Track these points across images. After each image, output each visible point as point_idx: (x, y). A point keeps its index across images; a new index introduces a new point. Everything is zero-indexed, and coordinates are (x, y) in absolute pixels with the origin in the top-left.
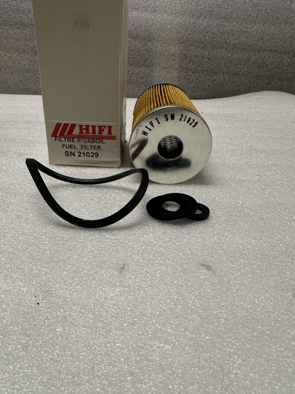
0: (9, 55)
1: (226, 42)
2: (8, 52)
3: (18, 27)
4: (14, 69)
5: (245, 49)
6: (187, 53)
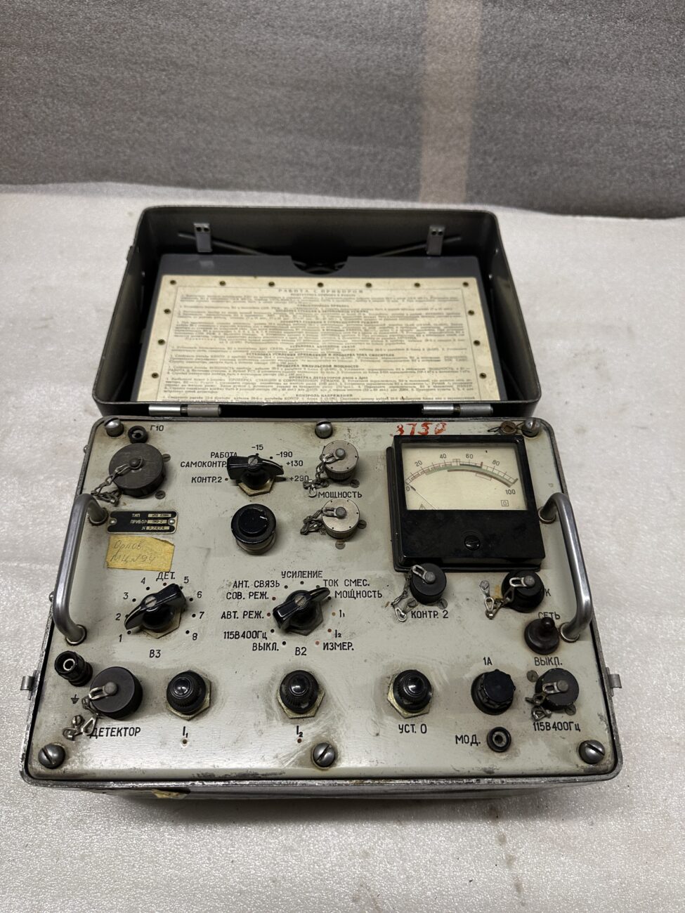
0: (146, 119)
1: (559, 106)
2: (144, 114)
3: (162, 68)
4: (158, 146)
5: (592, 119)
6: (485, 126)
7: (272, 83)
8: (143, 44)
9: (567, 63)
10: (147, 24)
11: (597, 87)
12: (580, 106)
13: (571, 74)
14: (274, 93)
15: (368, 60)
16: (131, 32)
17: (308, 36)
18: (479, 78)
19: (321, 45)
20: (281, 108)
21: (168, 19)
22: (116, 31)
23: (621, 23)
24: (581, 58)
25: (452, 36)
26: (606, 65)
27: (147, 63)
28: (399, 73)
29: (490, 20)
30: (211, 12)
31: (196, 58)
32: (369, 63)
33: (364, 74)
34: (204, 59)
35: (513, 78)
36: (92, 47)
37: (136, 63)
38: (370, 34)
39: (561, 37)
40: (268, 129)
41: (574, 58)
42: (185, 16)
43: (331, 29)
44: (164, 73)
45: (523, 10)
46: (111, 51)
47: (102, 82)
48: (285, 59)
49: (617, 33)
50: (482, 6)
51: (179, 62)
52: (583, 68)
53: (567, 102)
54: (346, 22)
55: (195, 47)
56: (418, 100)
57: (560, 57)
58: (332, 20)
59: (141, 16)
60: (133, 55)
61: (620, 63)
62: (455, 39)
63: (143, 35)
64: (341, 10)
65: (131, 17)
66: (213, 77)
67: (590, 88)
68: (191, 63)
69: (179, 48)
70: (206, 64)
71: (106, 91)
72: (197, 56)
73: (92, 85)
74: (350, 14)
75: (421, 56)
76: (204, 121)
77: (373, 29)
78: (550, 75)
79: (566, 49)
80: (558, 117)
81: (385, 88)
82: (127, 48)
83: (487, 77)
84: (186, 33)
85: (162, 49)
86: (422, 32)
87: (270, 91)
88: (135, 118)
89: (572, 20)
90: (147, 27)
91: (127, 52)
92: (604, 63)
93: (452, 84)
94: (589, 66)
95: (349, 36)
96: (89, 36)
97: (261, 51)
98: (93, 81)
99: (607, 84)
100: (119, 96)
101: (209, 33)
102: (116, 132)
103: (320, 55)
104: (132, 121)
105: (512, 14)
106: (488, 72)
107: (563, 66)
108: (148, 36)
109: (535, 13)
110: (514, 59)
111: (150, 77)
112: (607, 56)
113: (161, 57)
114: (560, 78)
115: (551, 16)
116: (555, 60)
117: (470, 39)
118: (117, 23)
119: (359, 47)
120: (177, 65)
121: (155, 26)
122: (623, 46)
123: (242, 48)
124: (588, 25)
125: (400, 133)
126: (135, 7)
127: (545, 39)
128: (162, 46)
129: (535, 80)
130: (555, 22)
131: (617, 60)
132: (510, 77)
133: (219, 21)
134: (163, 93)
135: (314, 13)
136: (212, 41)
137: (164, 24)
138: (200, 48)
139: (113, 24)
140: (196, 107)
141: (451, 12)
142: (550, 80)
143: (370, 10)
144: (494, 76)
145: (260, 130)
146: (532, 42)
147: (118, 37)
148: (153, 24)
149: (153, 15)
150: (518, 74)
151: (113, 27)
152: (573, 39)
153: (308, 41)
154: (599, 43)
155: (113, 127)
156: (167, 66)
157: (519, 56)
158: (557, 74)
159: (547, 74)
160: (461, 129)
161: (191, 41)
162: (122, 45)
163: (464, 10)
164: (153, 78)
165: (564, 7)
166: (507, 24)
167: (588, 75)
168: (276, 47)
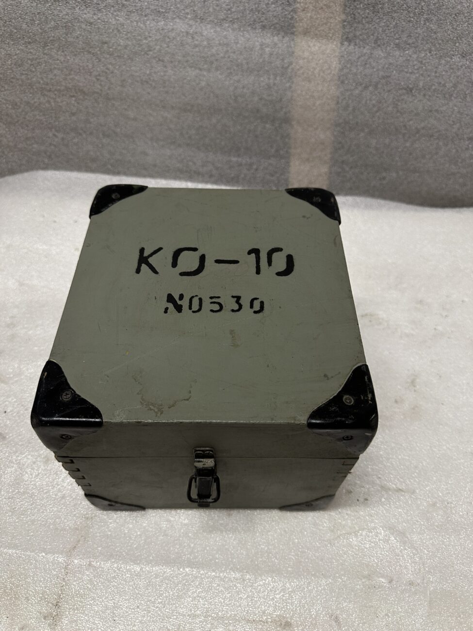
7: (164, 107)
8: (55, 75)
9: (411, 91)
10: (58, 60)
11: (437, 111)
12: (423, 125)
13: (414, 100)
14: (166, 114)
15: (243, 87)
16: (45, 66)
17: (193, 69)
18: (338, 103)
19: (204, 76)
20: (172, 126)
21: (75, 55)
22: (33, 65)
23: (456, 59)
24: (423, 86)
25: (315, 69)
26: (443, 92)
27: (59, 91)
28: (270, 98)
29: (346, 56)
30: (111, 49)
31: (99, 87)
32: (245, 90)
33: (240, 99)
34: (106, 88)
35: (366, 103)
36: (13, 78)
37: (50, 91)
38: (245, 67)
39: (406, 70)
40: (161, 143)
41: (417, 87)
42: (89, 52)
43: (212, 63)
44: (74, 99)
45: (374, 48)
46: (29, 81)
47: (22, 106)
48: (174, 87)
49: (452, 67)
50: (339, 45)
51: (85, 90)
52: (424, 95)
53: (411, 123)
54: (224, 57)
55: (98, 77)
56: (287, 120)
57: (405, 86)
58: (213, 55)
59: (53, 54)
60: (47, 84)
61: (455, 92)
62: (317, 71)
63: (55, 68)
64: (220, 48)
65: (44, 54)
66: (114, 102)
67: (431, 111)
68: (96, 90)
69: (85, 79)
70: (109, 92)
71: (26, 113)
72: (101, 85)
73: (14, 108)
74: (227, 51)
75: (288, 85)
76: (108, 136)
77: (247, 63)
78: (397, 100)
79: (410, 80)
80: (404, 135)
81: (258, 111)
82: (42, 79)
83: (344, 102)
84: (90, 66)
85: (71, 79)
86: (289, 66)
87: (162, 113)
88: (51, 135)
89: (415, 56)
90: (58, 62)
91: (42, 82)
92: (442, 91)
93: (315, 108)
94: (430, 93)
95: (227, 69)
96: (11, 69)
97: (154, 81)
98: (15, 105)
99: (444, 108)
100: (38, 117)
101: (110, 66)
102: (35, 146)
103: (203, 84)
104: (49, 137)
105: (365, 51)
106: (345, 98)
107: (408, 93)
108: (59, 69)
109: (384, 51)
110: (366, 87)
111: (62, 102)
112: (444, 85)
113: (70, 86)
114: (406, 103)
115: (397, 53)
116: (401, 89)
117: (329, 71)
118: (33, 59)
119: (236, 78)
120: (84, 93)
121: (64, 61)
122: (458, 77)
123: (138, 79)
124: (429, 60)
125: (272, 147)
126: (48, 46)
127: (393, 71)
128: (71, 77)
129: (385, 105)
130: (401, 58)
131: (453, 89)
132: (363, 102)
133: (118, 56)
134: (73, 114)
135: (197, 49)
136: (112, 73)
137: (72, 59)
138: (102, 78)
139: (29, 59)
140: (101, 125)
141: (313, 49)
142: (397, 104)
143: (245, 48)
144: (350, 101)
145: (155, 144)
146: (381, 73)
147: (34, 70)
148: (63, 59)
149: (63, 52)
150: (370, 100)
151: (29, 61)
152: (416, 71)
153: (192, 73)
154: (437, 75)
155: (33, 142)
156: (76, 93)
157: (370, 85)
158: (403, 100)
159: (394, 100)
160: (323, 143)
161: (95, 73)
162: (37, 76)
163: (324, 47)
164: (64, 103)
165: (408, 46)
166: (360, 59)
167: (429, 100)
168: (166, 78)
